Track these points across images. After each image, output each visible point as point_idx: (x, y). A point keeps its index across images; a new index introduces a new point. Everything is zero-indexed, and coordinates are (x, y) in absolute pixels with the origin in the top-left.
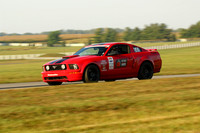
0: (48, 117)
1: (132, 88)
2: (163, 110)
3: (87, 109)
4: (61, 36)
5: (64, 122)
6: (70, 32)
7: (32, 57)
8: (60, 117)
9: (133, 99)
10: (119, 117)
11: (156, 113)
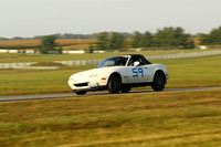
0: (27, 135)
1: (129, 103)
2: (161, 129)
3: (73, 127)
4: (57, 41)
5: (44, 141)
6: (68, 36)
7: (21, 66)
8: (41, 135)
9: (129, 115)
10: (109, 136)
11: (152, 131)
